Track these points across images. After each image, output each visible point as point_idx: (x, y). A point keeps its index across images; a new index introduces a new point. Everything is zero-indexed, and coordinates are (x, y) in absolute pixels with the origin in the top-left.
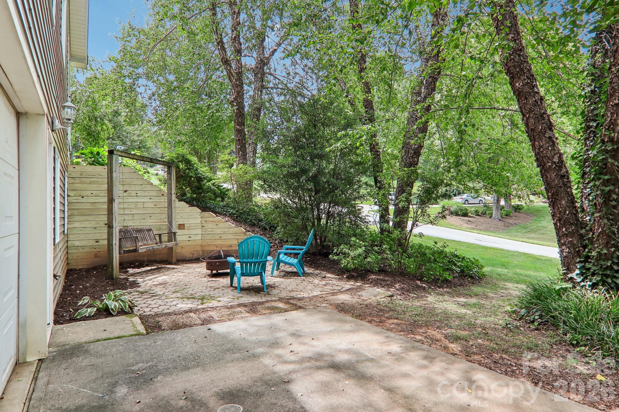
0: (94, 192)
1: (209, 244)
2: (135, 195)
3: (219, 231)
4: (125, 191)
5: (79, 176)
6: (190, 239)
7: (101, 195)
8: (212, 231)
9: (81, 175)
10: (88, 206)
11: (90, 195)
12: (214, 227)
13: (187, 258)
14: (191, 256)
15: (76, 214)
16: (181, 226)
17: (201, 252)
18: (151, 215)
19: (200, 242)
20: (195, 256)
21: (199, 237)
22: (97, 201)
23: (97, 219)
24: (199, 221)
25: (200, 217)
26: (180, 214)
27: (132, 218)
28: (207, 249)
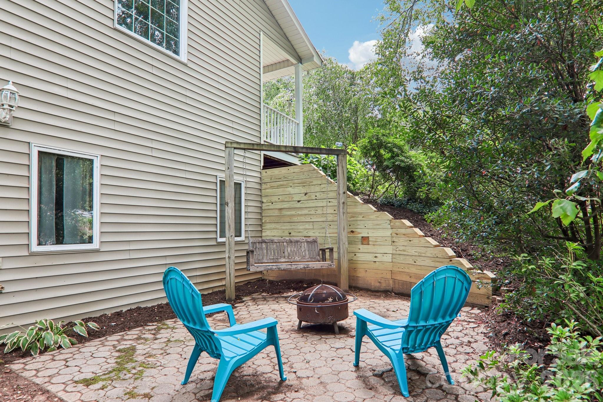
0: (280, 197)
1: (401, 270)
2: (314, 198)
3: (412, 251)
4: (306, 194)
5: (269, 180)
6: (376, 260)
7: (286, 200)
8: (404, 251)
9: (271, 179)
10: (276, 213)
11: (277, 200)
12: (405, 244)
13: (373, 288)
14: (378, 284)
15: (268, 221)
16: (365, 240)
17: (391, 282)
18: (330, 223)
19: (390, 267)
20: (384, 286)
21: (388, 258)
22: (283, 207)
23: (283, 228)
24: (388, 233)
25: (389, 227)
26: (363, 222)
27: (312, 228)
28: (398, 278)
